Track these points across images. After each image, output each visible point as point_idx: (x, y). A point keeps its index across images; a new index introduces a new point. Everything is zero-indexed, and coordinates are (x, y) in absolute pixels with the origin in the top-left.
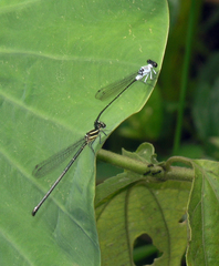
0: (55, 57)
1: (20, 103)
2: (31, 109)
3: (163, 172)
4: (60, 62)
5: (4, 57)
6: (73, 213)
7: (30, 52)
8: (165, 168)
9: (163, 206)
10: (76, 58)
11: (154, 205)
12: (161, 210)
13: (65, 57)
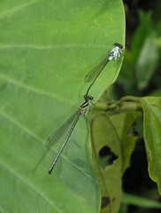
0: (42, 47)
1: (20, 84)
2: (29, 87)
3: (118, 108)
4: (46, 50)
5: (3, 52)
6: (74, 161)
7: (23, 46)
8: (120, 105)
9: (116, 126)
10: (58, 46)
11: (110, 126)
12: (114, 129)
13: (49, 47)
